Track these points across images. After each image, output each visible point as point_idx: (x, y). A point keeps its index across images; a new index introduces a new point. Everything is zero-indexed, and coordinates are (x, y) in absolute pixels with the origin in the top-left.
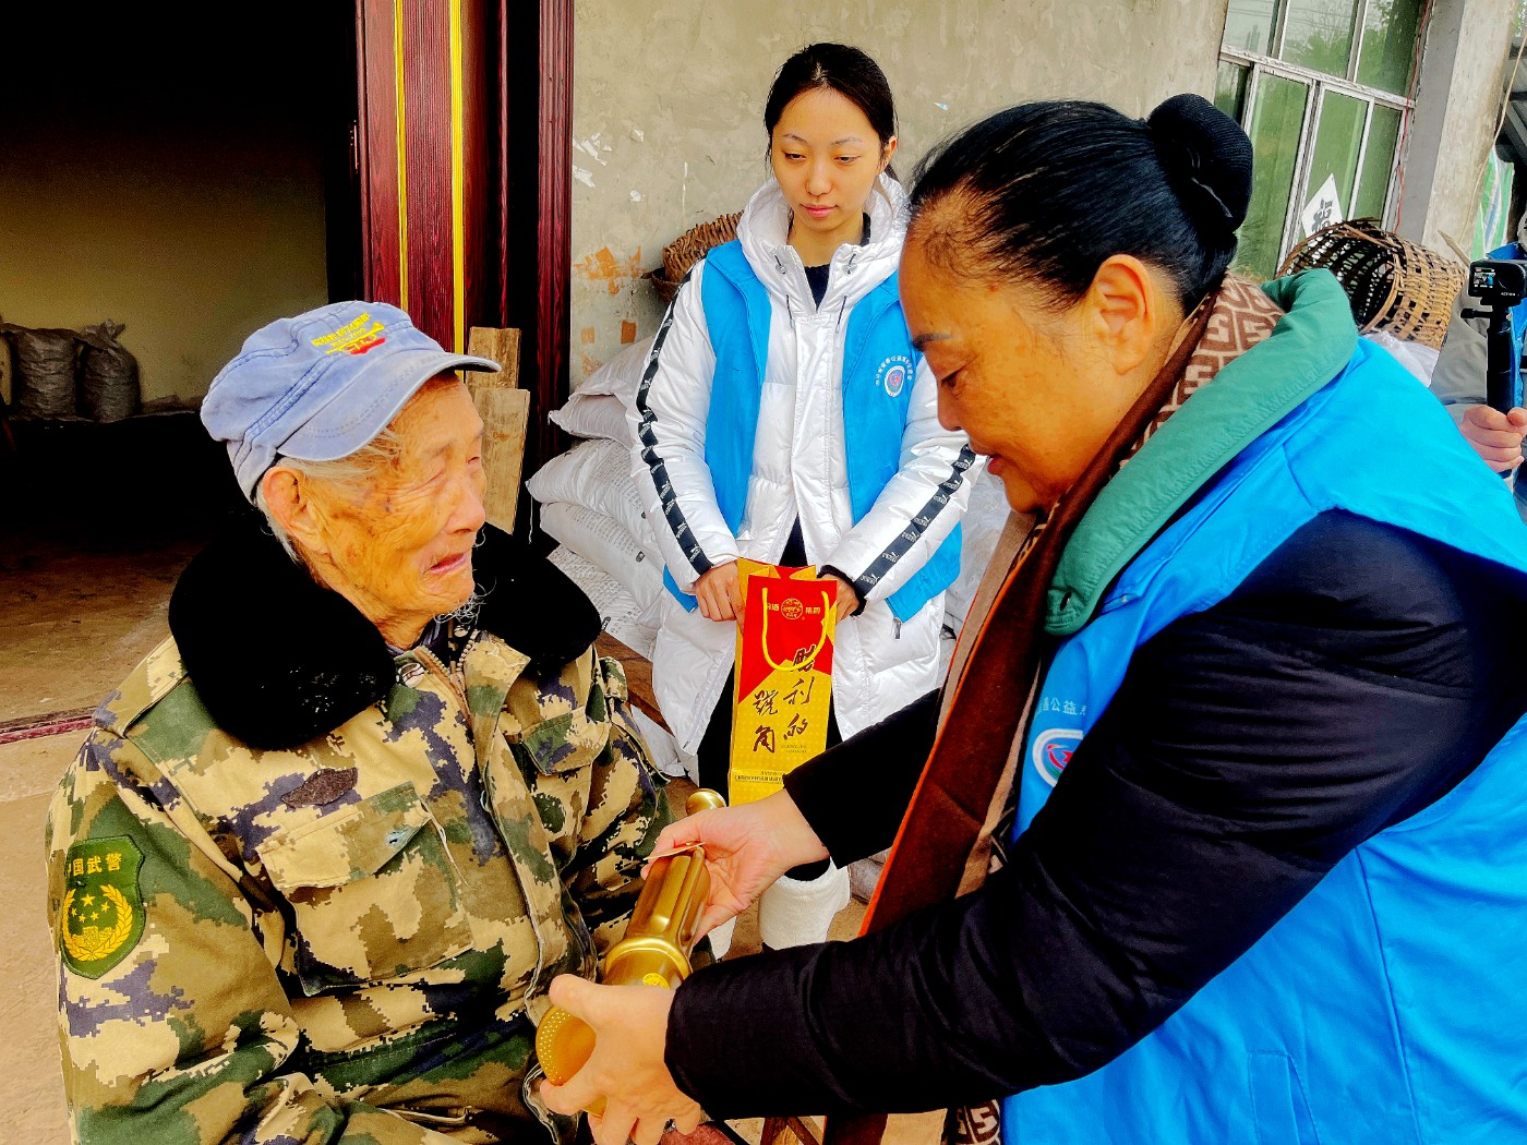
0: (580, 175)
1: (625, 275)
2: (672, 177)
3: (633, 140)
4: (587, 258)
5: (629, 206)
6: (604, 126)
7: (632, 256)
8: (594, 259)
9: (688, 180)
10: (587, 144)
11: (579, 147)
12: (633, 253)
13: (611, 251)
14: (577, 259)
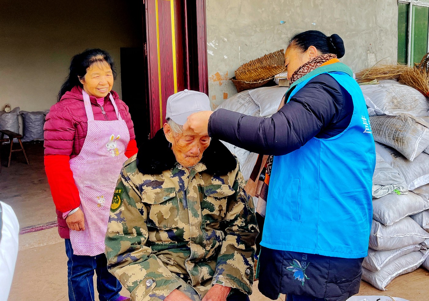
0: (210, 52)
1: (224, 79)
2: (236, 51)
3: (224, 41)
4: (213, 76)
5: (223, 60)
6: (215, 38)
7: (225, 74)
8: (215, 76)
9: (240, 51)
10: (211, 44)
11: (209, 45)
12: (226, 74)
13: (219, 73)
14: (210, 76)
